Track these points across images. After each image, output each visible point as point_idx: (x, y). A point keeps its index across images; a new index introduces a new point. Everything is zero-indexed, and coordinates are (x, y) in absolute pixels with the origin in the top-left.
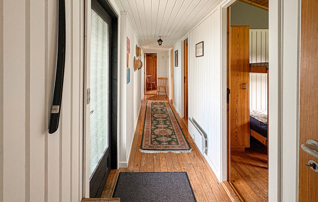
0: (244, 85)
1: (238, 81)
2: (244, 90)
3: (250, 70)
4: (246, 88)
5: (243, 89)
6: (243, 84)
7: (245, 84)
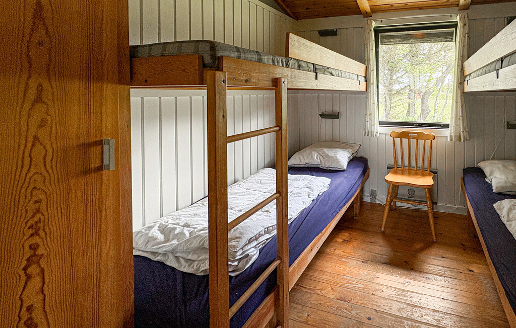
0: (95, 150)
1: (41, 134)
2: (94, 177)
3: (132, 73)
4: (106, 162)
5: (86, 172)
6: (87, 146)
7: (100, 143)
